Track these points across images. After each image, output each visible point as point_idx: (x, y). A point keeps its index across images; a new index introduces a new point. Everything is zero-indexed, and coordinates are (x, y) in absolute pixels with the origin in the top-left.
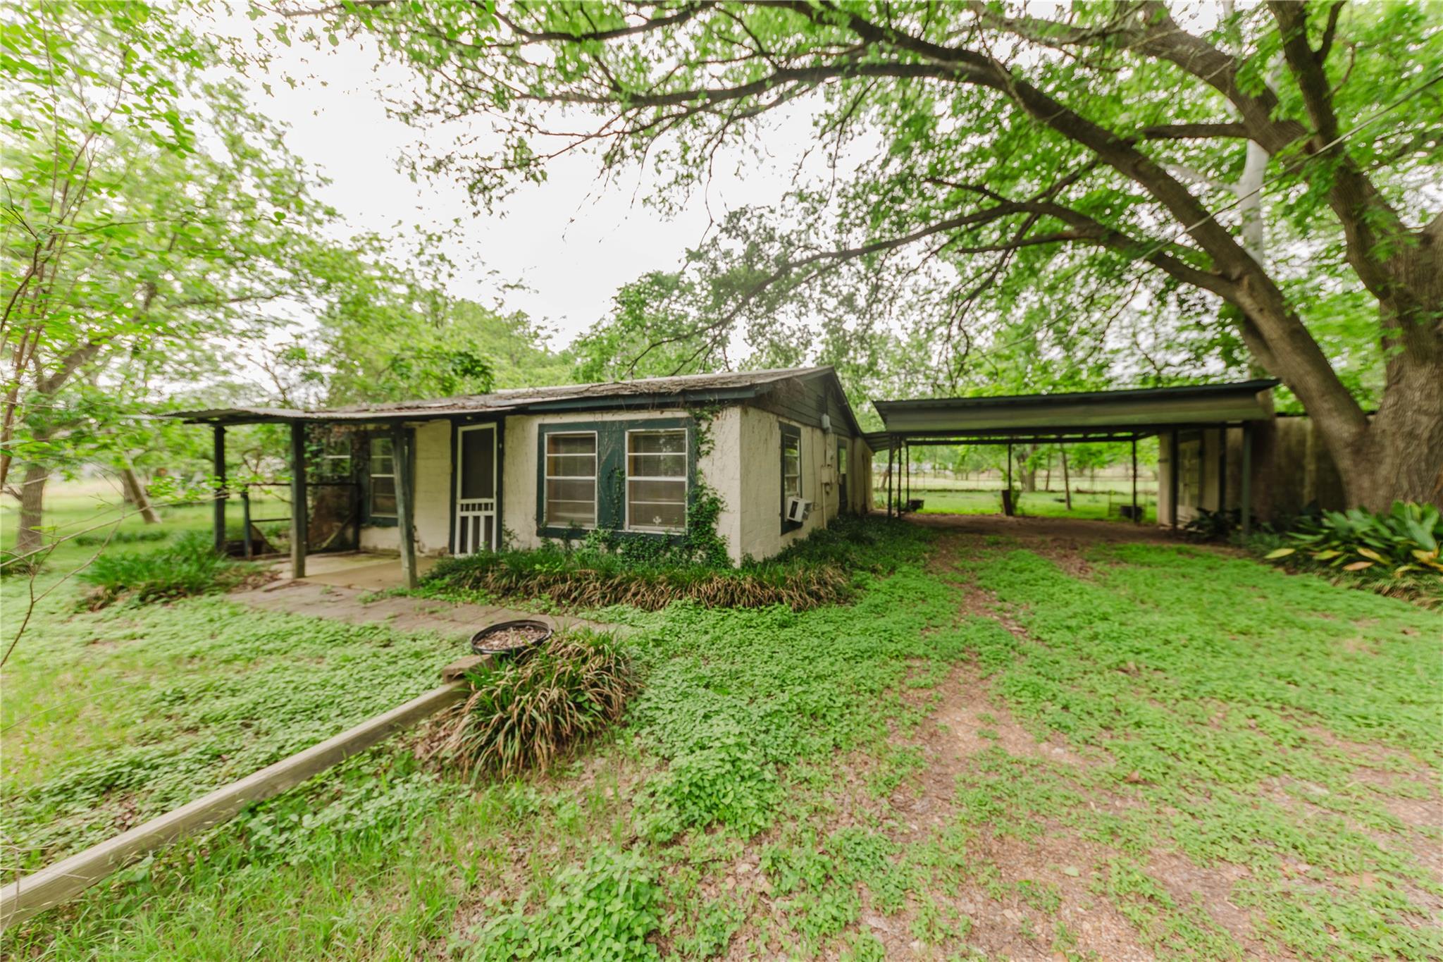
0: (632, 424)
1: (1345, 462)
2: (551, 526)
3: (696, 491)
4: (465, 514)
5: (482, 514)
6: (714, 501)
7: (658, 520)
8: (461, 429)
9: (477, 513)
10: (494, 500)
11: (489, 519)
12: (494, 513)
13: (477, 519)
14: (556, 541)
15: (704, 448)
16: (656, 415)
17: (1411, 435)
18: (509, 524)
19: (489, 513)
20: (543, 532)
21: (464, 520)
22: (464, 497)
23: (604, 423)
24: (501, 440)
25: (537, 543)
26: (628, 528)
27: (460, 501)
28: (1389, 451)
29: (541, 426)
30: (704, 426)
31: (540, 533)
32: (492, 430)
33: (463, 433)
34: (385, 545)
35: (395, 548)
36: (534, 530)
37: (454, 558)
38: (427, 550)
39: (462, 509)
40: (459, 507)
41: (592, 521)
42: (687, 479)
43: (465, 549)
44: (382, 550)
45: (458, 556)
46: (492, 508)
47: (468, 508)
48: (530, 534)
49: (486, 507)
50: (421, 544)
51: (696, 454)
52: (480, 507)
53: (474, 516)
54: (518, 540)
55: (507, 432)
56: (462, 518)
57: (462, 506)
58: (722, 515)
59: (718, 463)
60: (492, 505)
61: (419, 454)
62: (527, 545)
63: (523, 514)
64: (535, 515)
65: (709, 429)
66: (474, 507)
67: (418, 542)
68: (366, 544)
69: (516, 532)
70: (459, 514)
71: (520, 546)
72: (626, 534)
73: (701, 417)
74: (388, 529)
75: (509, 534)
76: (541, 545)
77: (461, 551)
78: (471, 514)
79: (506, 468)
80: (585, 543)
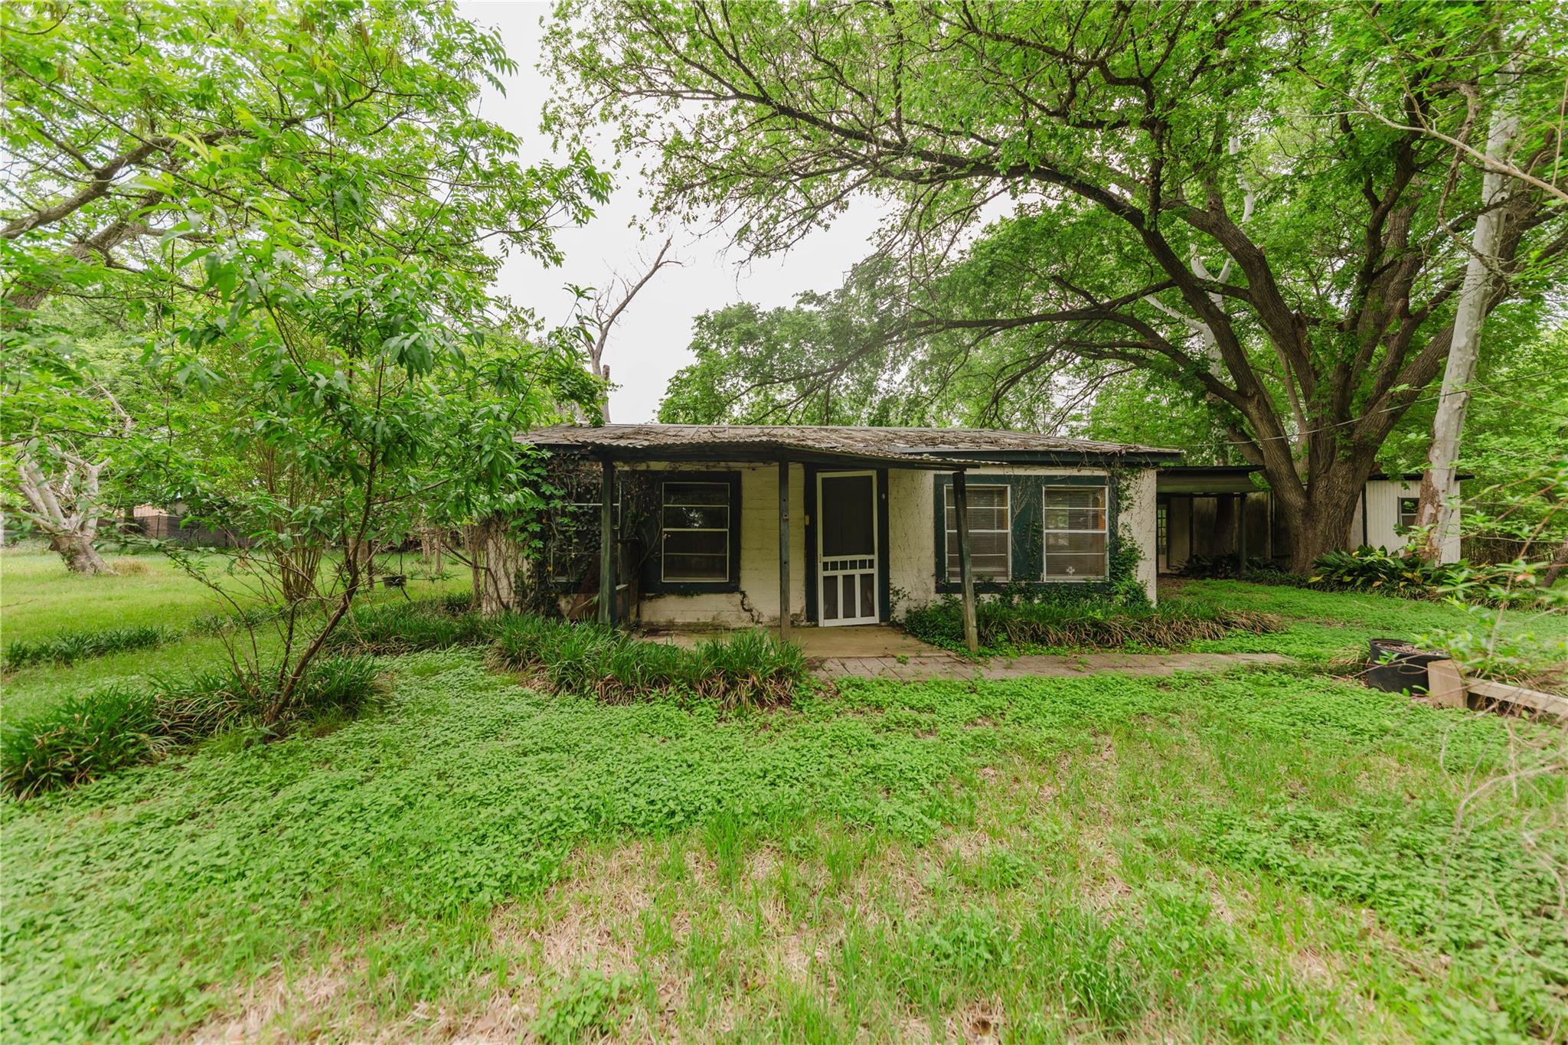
0: (1050, 479)
1: (1297, 521)
2: (956, 581)
3: (1116, 542)
4: (830, 573)
5: (857, 573)
6: (1132, 550)
7: (1071, 570)
8: (820, 476)
9: (849, 572)
10: (875, 557)
11: (867, 579)
12: (875, 571)
13: (849, 580)
14: (960, 597)
15: (1126, 503)
16: (1073, 472)
17: (1337, 505)
18: (896, 581)
19: (867, 571)
20: (943, 588)
21: (831, 581)
22: (825, 554)
23: (1018, 478)
24: (883, 488)
25: (939, 600)
26: (1046, 578)
27: (821, 559)
28: (1324, 514)
29: (936, 476)
30: (1122, 485)
31: (939, 590)
32: (871, 478)
33: (824, 480)
34: (690, 618)
35: (709, 620)
36: (932, 586)
37: (817, 625)
38: (765, 619)
39: (825, 568)
40: (820, 566)
41: (1005, 574)
42: (1106, 531)
43: (831, 614)
44: (684, 625)
45: (823, 622)
46: (871, 566)
47: (834, 566)
48: (927, 591)
49: (863, 565)
50: (755, 613)
51: (1116, 509)
52: (853, 565)
53: (845, 577)
54: (910, 599)
55: (890, 481)
56: (825, 578)
57: (825, 565)
58: (1140, 563)
59: (1137, 518)
60: (871, 562)
61: (746, 503)
62: (922, 605)
63: (915, 571)
64: (933, 571)
65: (1128, 487)
66: (844, 565)
67: (750, 610)
68: (653, 620)
69: (907, 590)
70: (821, 574)
71: (913, 605)
72: (1044, 584)
73: (1121, 476)
74: (696, 597)
75: (897, 593)
76: (941, 603)
77: (827, 617)
78: (840, 574)
79: (891, 521)
80: (998, 596)
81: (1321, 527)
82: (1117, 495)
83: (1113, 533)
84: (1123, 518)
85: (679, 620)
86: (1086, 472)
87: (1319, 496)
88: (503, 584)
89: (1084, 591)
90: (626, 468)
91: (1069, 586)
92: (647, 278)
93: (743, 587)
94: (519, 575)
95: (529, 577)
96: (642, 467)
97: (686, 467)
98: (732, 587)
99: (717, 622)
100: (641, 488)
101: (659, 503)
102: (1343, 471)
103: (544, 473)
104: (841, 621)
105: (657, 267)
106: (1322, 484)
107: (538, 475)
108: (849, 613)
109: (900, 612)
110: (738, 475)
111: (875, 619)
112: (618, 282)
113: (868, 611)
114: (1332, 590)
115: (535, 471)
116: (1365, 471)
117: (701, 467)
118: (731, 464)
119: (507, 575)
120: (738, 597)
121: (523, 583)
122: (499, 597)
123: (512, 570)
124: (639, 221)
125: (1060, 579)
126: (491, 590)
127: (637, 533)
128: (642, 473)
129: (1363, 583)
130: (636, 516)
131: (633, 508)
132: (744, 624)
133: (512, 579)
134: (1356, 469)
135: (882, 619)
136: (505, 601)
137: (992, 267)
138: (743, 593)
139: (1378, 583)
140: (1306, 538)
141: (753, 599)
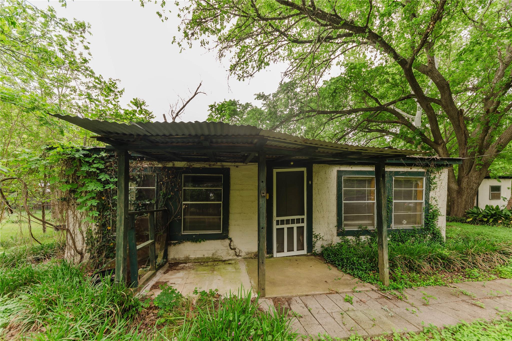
0: (397, 173)
2: (347, 229)
3: (428, 207)
4: (280, 226)
5: (295, 226)
6: (436, 211)
7: (405, 222)
8: (275, 171)
9: (290, 226)
10: (305, 217)
11: (300, 229)
12: (305, 225)
13: (290, 230)
14: (349, 238)
16: (409, 169)
18: (316, 230)
19: (300, 225)
20: (341, 233)
21: (280, 231)
22: (278, 216)
24: (310, 178)
25: (337, 240)
26: (393, 226)
27: (275, 219)
29: (339, 172)
30: (432, 176)
31: (339, 234)
32: (303, 172)
33: (277, 173)
34: (199, 255)
35: (210, 256)
36: (335, 233)
37: (272, 256)
38: (243, 254)
39: (278, 224)
40: (275, 223)
41: (373, 225)
42: (424, 201)
43: (281, 250)
44: (195, 259)
45: (276, 255)
46: (303, 222)
47: (282, 222)
48: (332, 235)
49: (298, 221)
50: (237, 250)
51: (429, 189)
52: (293, 221)
53: (288, 228)
54: (323, 240)
55: (314, 174)
56: (277, 229)
57: (278, 221)
58: (439, 217)
59: (438, 194)
60: (303, 219)
61: (232, 187)
62: (330, 242)
63: (326, 225)
64: (336, 224)
65: (435, 177)
66: (288, 222)
67: (235, 249)
68: (177, 257)
69: (322, 235)
70: (275, 227)
71: (325, 244)
72: (392, 230)
73: (432, 172)
74: (202, 242)
75: (316, 237)
76: (340, 241)
77: (278, 252)
78: (285, 227)
79: (314, 196)
80: (369, 237)
81: (464, 197)
82: (430, 182)
83: (427, 202)
84: (432, 194)
85: (192, 256)
86: (415, 169)
87: (464, 185)
88: (79, 238)
89: (412, 233)
90: (160, 165)
91: (405, 231)
92: (192, 98)
93: (231, 235)
94: (89, 232)
95: (97, 233)
96: (170, 165)
97: (197, 165)
98: (224, 236)
99: (215, 256)
100: (169, 178)
101: (180, 187)
102: (475, 174)
103: (102, 166)
104: (286, 253)
105: (196, 94)
106: (465, 180)
107: (98, 168)
108: (290, 249)
109: (318, 248)
110: (228, 170)
111: (305, 252)
112: (180, 100)
113: (301, 248)
114: (477, 224)
115: (95, 166)
116: (484, 175)
117: (206, 165)
118: (224, 164)
119: (82, 233)
120: (227, 241)
121: (92, 237)
122: (75, 247)
123: (84, 228)
124: (177, 40)
125: (400, 227)
126: (71, 242)
127: (166, 205)
128: (170, 168)
129: (493, 221)
130: (165, 195)
131: (164, 190)
132: (230, 258)
133: (85, 235)
134: (481, 174)
135: (308, 252)
136: (79, 248)
137: (336, 89)
138: (230, 239)
139: (500, 221)
140: (458, 202)
141: (236, 243)
